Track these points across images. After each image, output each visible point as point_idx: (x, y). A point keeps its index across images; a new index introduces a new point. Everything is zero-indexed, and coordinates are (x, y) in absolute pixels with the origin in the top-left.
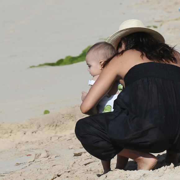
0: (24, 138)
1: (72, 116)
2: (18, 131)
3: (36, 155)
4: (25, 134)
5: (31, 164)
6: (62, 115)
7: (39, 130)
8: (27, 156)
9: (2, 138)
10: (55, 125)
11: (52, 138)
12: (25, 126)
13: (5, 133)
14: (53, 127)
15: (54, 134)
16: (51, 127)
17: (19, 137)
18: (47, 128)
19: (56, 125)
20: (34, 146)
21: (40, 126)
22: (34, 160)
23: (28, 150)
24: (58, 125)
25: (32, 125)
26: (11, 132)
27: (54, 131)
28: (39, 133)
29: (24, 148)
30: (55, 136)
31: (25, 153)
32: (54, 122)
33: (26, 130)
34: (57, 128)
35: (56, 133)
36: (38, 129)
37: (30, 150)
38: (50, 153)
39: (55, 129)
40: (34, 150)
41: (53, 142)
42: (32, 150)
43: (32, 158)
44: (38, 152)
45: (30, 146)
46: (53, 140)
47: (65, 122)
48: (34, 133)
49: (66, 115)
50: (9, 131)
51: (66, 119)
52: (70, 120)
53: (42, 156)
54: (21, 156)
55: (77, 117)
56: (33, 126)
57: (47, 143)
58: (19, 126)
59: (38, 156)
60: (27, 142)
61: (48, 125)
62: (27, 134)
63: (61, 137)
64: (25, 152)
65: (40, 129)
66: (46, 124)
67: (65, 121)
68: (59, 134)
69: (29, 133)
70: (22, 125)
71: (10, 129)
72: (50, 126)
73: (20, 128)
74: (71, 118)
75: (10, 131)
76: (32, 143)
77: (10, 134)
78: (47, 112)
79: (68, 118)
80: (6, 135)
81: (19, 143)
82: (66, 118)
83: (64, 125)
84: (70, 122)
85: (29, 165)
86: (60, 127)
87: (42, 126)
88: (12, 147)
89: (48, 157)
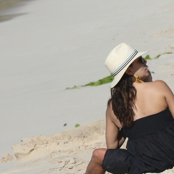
0: (58, 148)
1: (97, 128)
2: (53, 142)
3: (65, 162)
4: (58, 144)
5: (62, 169)
6: (89, 128)
7: (70, 141)
8: (59, 162)
9: (40, 148)
10: (83, 137)
11: (80, 147)
12: (59, 138)
13: (42, 144)
14: (82, 138)
15: (82, 144)
16: (80, 138)
17: (53, 147)
18: (77, 139)
19: (84, 136)
20: (65, 154)
21: (71, 138)
22: (64, 166)
23: (60, 158)
24: (86, 136)
25: (64, 137)
26: (47, 143)
27: (82, 142)
28: (70, 143)
29: (57, 156)
30: (82, 146)
31: (58, 160)
32: (82, 134)
33: (59, 141)
34: (85, 139)
35: (84, 143)
36: (69, 140)
37: (62, 158)
38: (77, 160)
39: (83, 139)
40: (65, 158)
41: (81, 151)
42: (63, 158)
43: (62, 164)
44: (67, 159)
45: (62, 154)
46: (81, 149)
47: (91, 134)
48: (66, 143)
49: (92, 128)
50: (45, 142)
51: (93, 131)
52: (95, 132)
53: (71, 162)
54: (54, 163)
55: (101, 129)
56: (65, 137)
57: (76, 152)
58: (54, 138)
59: (67, 162)
60: (60, 151)
61: (77, 136)
62: (60, 144)
63: (87, 146)
64: (57, 159)
65: (70, 140)
66: (75, 136)
67: (92, 133)
68: (86, 144)
69: (61, 143)
70: (56, 137)
71: (46, 140)
72: (79, 137)
73: (54, 140)
74: (97, 130)
76: (64, 152)
77: (46, 145)
78: (77, 126)
79: (94, 130)
80: (43, 146)
81: (53, 152)
82: (92, 130)
83: (91, 136)
84: (96, 134)
85: (60, 170)
86: (87, 138)
87: (73, 138)
88: (48, 156)
89: (75, 163)
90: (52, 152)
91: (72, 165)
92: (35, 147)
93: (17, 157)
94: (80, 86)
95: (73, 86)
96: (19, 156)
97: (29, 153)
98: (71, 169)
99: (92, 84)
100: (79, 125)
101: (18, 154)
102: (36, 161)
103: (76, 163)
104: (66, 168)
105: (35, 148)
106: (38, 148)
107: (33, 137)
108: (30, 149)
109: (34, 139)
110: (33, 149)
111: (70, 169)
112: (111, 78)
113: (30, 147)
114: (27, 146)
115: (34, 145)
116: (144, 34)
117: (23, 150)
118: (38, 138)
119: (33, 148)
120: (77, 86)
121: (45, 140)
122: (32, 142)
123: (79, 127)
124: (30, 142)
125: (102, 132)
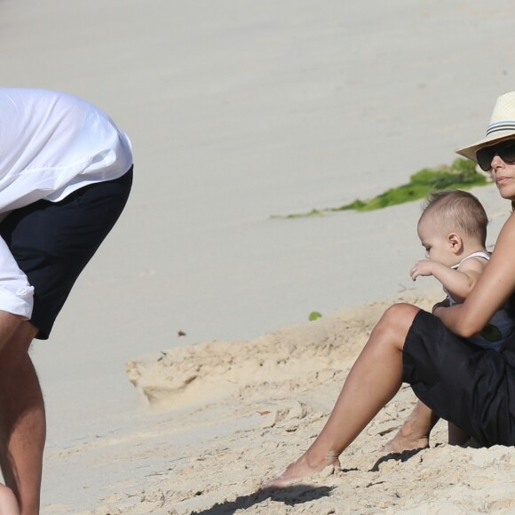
0: (260, 375)
1: (366, 324)
2: (248, 359)
3: (278, 412)
4: (261, 365)
5: (267, 432)
6: (345, 322)
7: (293, 357)
8: (262, 414)
9: (212, 375)
10: (328, 346)
11: (319, 375)
12: (263, 349)
13: (217, 365)
14: (326, 350)
15: (324, 366)
16: (320, 349)
17: (247, 372)
18: (311, 351)
19: (331, 345)
20: (279, 393)
21: (296, 348)
22: (274, 425)
23: (265, 402)
24: (335, 345)
25: (277, 346)
26: (231, 362)
27: (327, 360)
28: (293, 363)
29: (257, 396)
30: (326, 370)
31: (259, 408)
32: (327, 339)
33: (265, 356)
34: (333, 352)
35: (331, 362)
36: (291, 353)
37: (269, 401)
38: (309, 409)
39: (329, 353)
40: (278, 402)
41: (321, 384)
42: (274, 402)
43: (270, 419)
44: (283, 406)
45: (272, 392)
46: (321, 378)
47: (350, 339)
48: (282, 363)
49: (353, 323)
50: (227, 359)
51: (355, 332)
52: (362, 333)
53: (293, 413)
54: (248, 414)
56: (280, 347)
57: (309, 386)
58: (250, 347)
59: (282, 414)
60: (265, 383)
61: (313, 344)
62: (265, 365)
63: (340, 371)
64: (257, 405)
65: (294, 354)
66: (308, 343)
67: (353, 336)
68: (336, 366)
69: (270, 363)
70: (255, 347)
71: (230, 355)
72: (317, 348)
73: (251, 353)
74: (365, 329)
75: (229, 359)
76: (277, 385)
77: (228, 366)
78: (314, 316)
79: (359, 329)
80: (220, 369)
81: (248, 386)
82: (354, 329)
83: (349, 345)
84: (362, 339)
85: (263, 435)
86: (339, 350)
87: (301, 348)
88: (233, 396)
89: (303, 417)
90: (244, 385)
91: (296, 422)
92: (198, 370)
93: (150, 398)
94: (327, 210)
95: (309, 210)
96: (155, 394)
97: (183, 388)
98: (292, 433)
99: (359, 205)
100: (320, 316)
101: (153, 389)
102: (200, 410)
103: (306, 418)
104: (279, 430)
105: (199, 374)
106: (206, 374)
107: (195, 344)
108: (185, 377)
109: (197, 349)
110: (194, 378)
111: (289, 431)
112: (411, 189)
113: (185, 371)
114: (178, 369)
115: (197, 367)
116: (505, 73)
117: (167, 379)
118: (208, 347)
119: (191, 374)
120: (318, 208)
121: (226, 353)
122: (192, 357)
123: (318, 319)
124: (185, 358)
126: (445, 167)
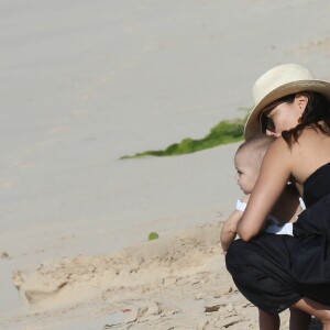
0: (117, 282)
1: (198, 242)
2: (107, 269)
3: (139, 309)
4: (118, 274)
5: (131, 326)
6: (181, 240)
7: (142, 267)
8: (124, 311)
9: (79, 282)
10: (170, 259)
11: (165, 281)
12: (118, 261)
13: (83, 273)
14: (167, 262)
15: (167, 275)
16: (163, 261)
17: (107, 279)
18: (156, 263)
19: (172, 258)
20: (134, 295)
21: (144, 261)
22: (136, 320)
23: (124, 302)
24: (175, 257)
25: (129, 259)
26: (94, 271)
27: (168, 269)
28: (142, 272)
29: (116, 297)
30: (170, 277)
31: (120, 307)
32: (168, 253)
33: (120, 266)
34: (174, 264)
35: (172, 272)
36: (140, 264)
37: (127, 302)
38: (163, 307)
39: (170, 265)
40: (135, 302)
41: (167, 288)
42: (131, 302)
43: (132, 316)
44: (143, 305)
45: (129, 295)
46: (167, 284)
47: (186, 254)
48: (134, 273)
49: (187, 241)
50: (91, 269)
51: (189, 248)
52: (195, 249)
53: (151, 311)
54: (113, 312)
55: (207, 243)
56: (131, 260)
57: (158, 290)
58: (108, 260)
59: (143, 312)
60: (122, 288)
61: (158, 258)
62: (121, 273)
63: (181, 278)
64: (119, 305)
65: (143, 264)
66: (154, 256)
67: (187, 251)
68: (177, 274)
69: (124, 272)
70: (112, 259)
71: (93, 265)
72: (161, 260)
73: (108, 264)
74: (197, 246)
75: (93, 269)
76: (132, 289)
77: (92, 274)
79: (192, 246)
80: (85, 277)
81: (109, 290)
82: (188, 246)
83: (186, 258)
84: (196, 253)
85: (128, 328)
86: (178, 262)
87: (148, 261)
88: (97, 297)
89: (159, 314)
90: (106, 289)
92: (68, 278)
93: (30, 299)
96: (34, 297)
97: (57, 291)
100: (157, 236)
101: (33, 293)
102: (73, 308)
103: (161, 314)
104: (141, 324)
105: (69, 280)
106: (75, 281)
107: (65, 258)
108: (59, 283)
109: (67, 261)
110: (65, 284)
113: (58, 278)
114: (53, 277)
115: (67, 276)
116: (273, 48)
117: (44, 285)
118: (75, 260)
119: (63, 280)
121: (89, 264)
122: (63, 268)
124: (57, 269)
125: (209, 250)
126: (239, 120)
